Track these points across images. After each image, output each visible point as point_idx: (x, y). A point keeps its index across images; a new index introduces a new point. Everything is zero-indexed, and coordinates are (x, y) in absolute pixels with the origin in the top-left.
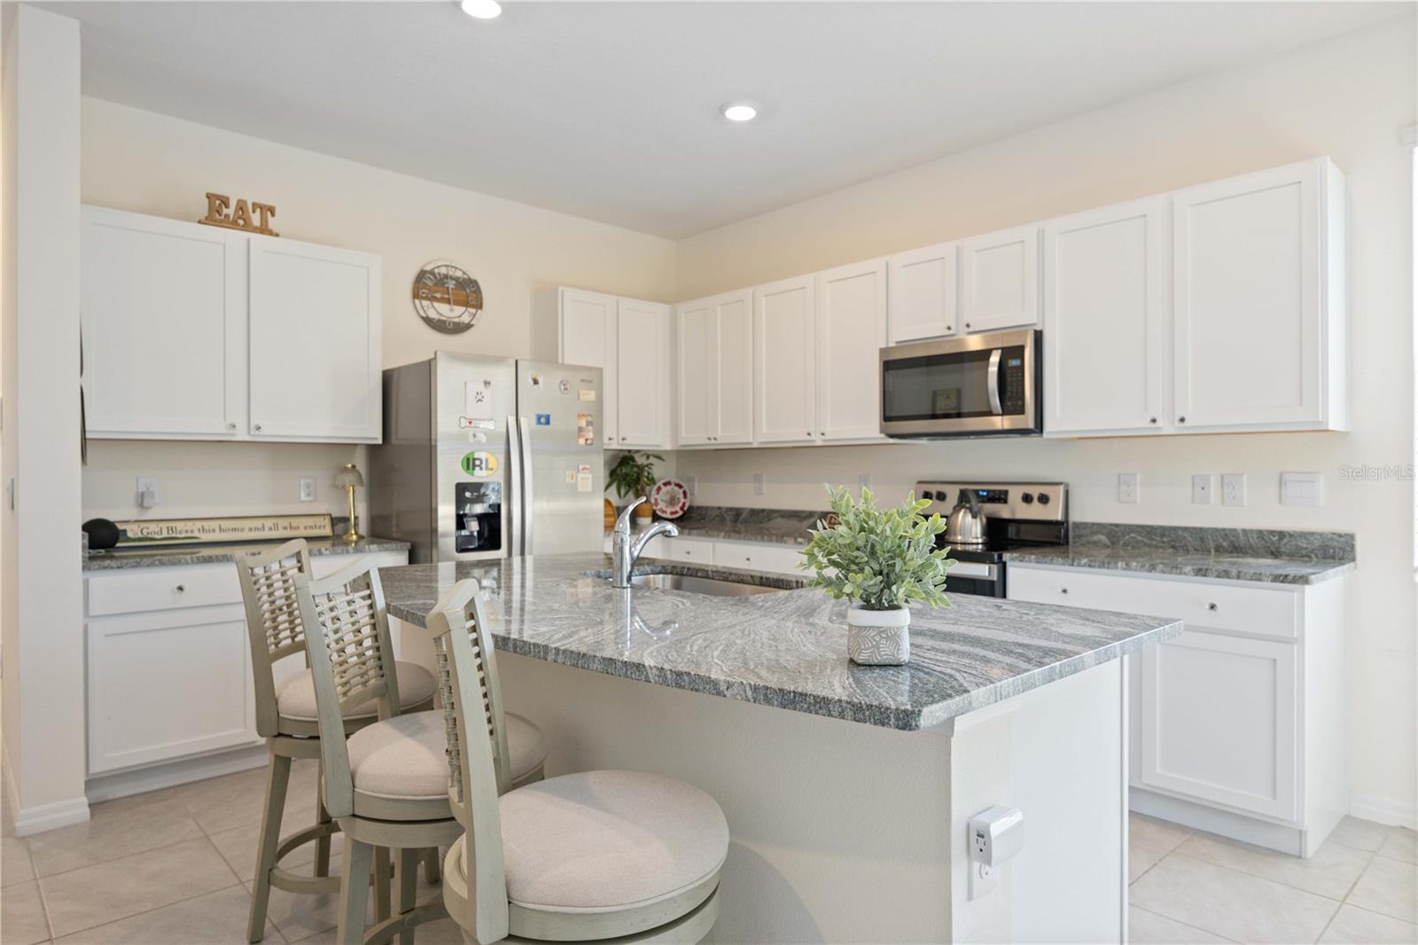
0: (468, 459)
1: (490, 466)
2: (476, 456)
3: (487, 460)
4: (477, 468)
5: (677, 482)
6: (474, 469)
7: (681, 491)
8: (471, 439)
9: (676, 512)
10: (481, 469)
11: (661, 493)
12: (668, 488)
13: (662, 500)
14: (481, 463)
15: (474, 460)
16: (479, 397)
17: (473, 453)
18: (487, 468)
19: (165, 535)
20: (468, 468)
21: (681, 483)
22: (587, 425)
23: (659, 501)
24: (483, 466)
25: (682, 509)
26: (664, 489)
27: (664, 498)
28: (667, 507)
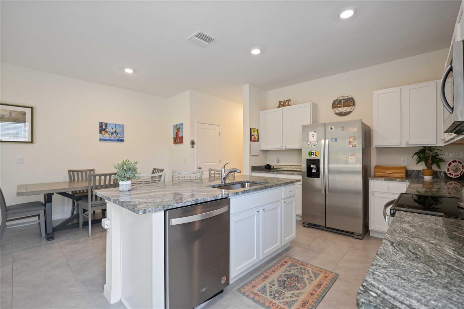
0: (310, 153)
1: (316, 154)
2: (312, 152)
3: (315, 153)
4: (312, 155)
5: (459, 161)
6: (311, 155)
7: (461, 165)
8: (311, 147)
9: (458, 175)
10: (314, 155)
11: (451, 165)
12: (455, 163)
13: (452, 169)
14: (314, 153)
15: (312, 153)
16: (313, 136)
17: (311, 151)
18: (315, 155)
19: (279, 168)
20: (310, 155)
21: (461, 161)
22: (353, 140)
23: (450, 169)
24: (314, 154)
25: (460, 174)
26: (453, 164)
27: (453, 168)
28: (453, 172)
